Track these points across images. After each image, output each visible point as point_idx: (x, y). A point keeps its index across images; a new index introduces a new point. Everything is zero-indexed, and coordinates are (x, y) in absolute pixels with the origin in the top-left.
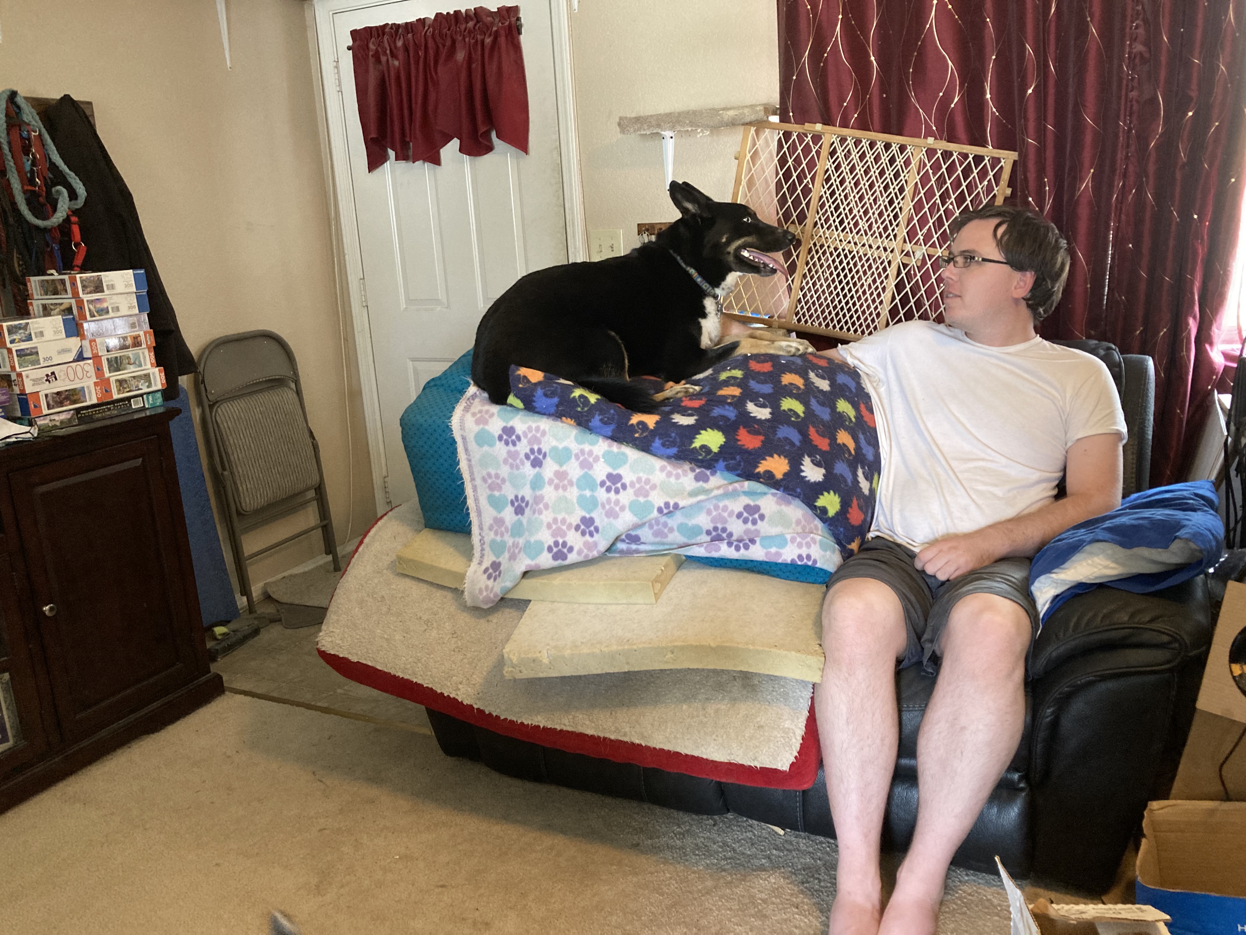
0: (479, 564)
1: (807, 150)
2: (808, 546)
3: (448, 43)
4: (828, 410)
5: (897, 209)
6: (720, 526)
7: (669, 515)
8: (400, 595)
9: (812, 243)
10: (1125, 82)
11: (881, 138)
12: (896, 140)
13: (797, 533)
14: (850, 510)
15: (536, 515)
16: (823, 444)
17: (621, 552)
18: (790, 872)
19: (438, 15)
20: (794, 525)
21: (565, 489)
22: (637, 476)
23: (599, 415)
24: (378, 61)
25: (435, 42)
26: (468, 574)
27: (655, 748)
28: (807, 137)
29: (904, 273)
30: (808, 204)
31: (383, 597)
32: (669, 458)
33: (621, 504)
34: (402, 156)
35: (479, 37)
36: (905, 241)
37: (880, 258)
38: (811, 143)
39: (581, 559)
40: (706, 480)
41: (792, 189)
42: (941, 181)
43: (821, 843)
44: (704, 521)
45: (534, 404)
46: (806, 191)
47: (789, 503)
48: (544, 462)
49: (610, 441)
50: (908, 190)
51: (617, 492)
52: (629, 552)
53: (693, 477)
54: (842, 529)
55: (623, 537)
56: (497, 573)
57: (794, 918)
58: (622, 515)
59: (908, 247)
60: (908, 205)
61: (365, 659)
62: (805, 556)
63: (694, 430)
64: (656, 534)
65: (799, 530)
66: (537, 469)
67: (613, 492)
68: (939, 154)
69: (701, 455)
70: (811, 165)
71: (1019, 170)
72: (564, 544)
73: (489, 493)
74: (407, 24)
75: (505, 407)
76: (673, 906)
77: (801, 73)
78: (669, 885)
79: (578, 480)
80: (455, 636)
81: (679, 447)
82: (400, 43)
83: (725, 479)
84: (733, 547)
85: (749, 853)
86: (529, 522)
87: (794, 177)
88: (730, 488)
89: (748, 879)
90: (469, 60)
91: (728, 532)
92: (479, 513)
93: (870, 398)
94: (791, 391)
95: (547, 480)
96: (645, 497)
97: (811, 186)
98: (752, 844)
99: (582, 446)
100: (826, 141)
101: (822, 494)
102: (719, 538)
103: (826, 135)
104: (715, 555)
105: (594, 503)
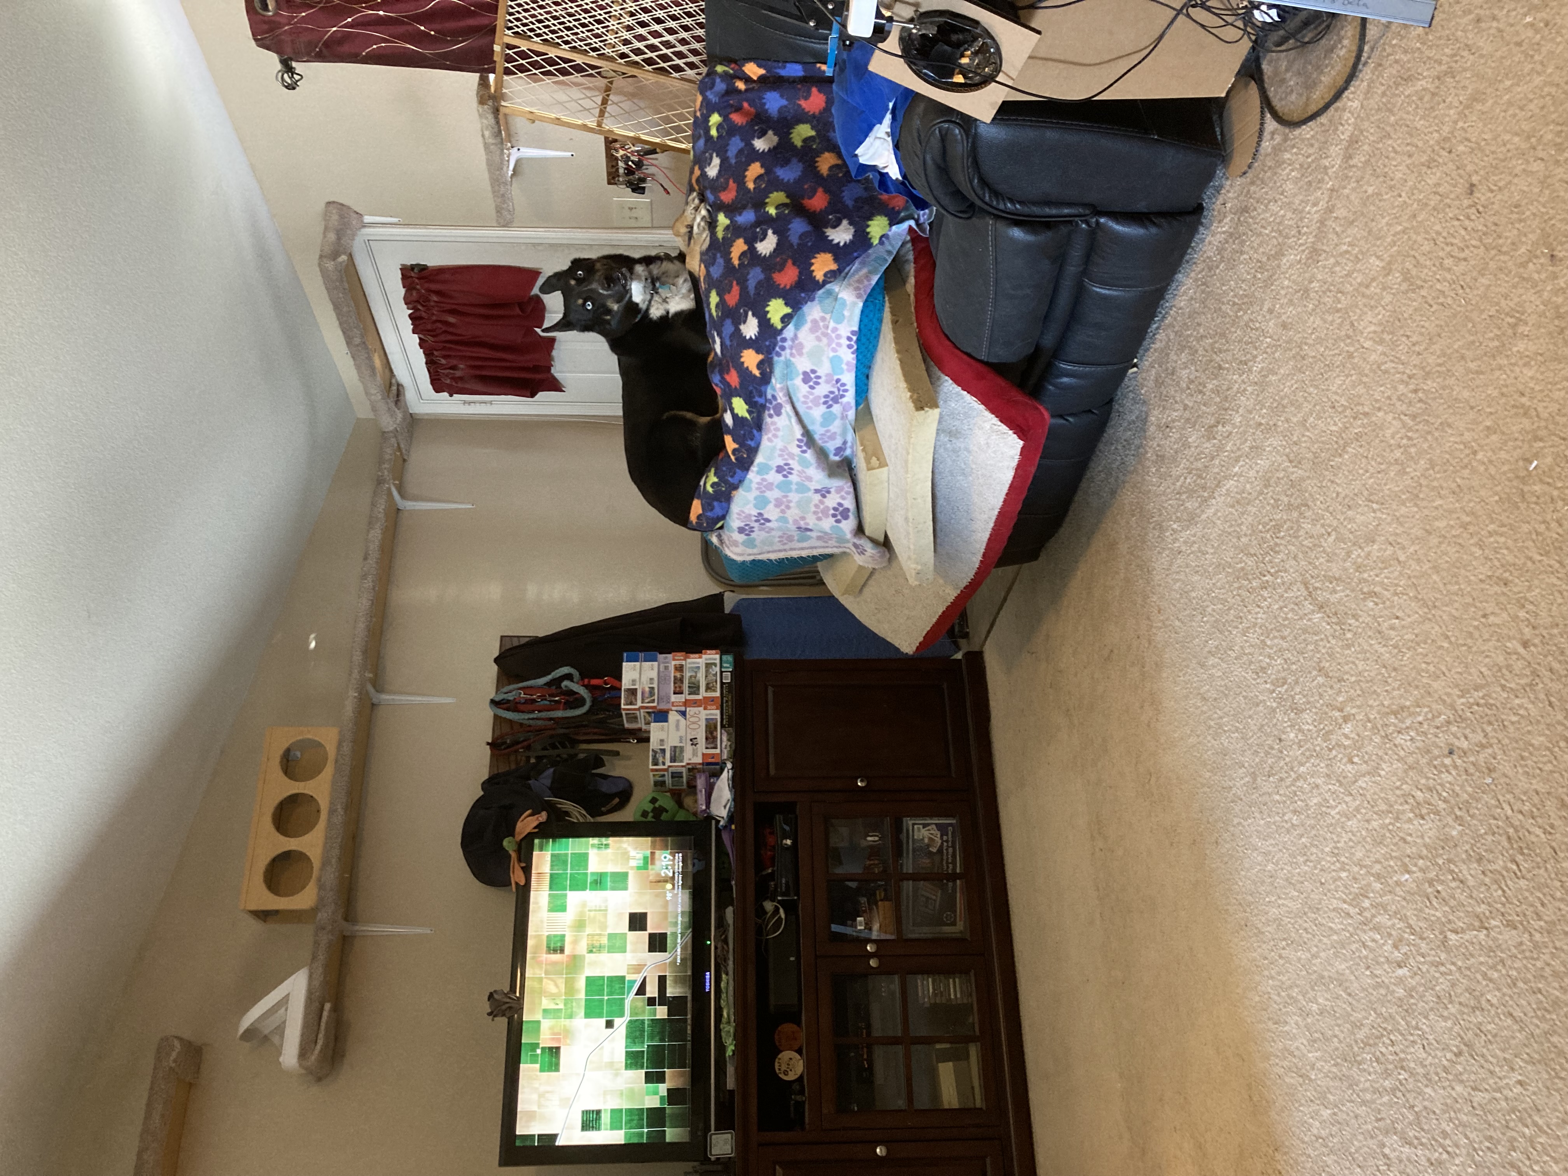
0: (854, 554)
15: (809, 523)
19: (415, 331)
21: (790, 502)
31: (876, 608)
44: (817, 411)
45: (720, 515)
48: (765, 514)
49: (749, 472)
51: (791, 469)
56: (860, 548)
67: (792, 473)
69: (754, 414)
79: (782, 492)
81: (750, 427)
85: (1138, 412)
90: (455, 313)
95: (781, 514)
102: (837, 401)
105: (802, 485)
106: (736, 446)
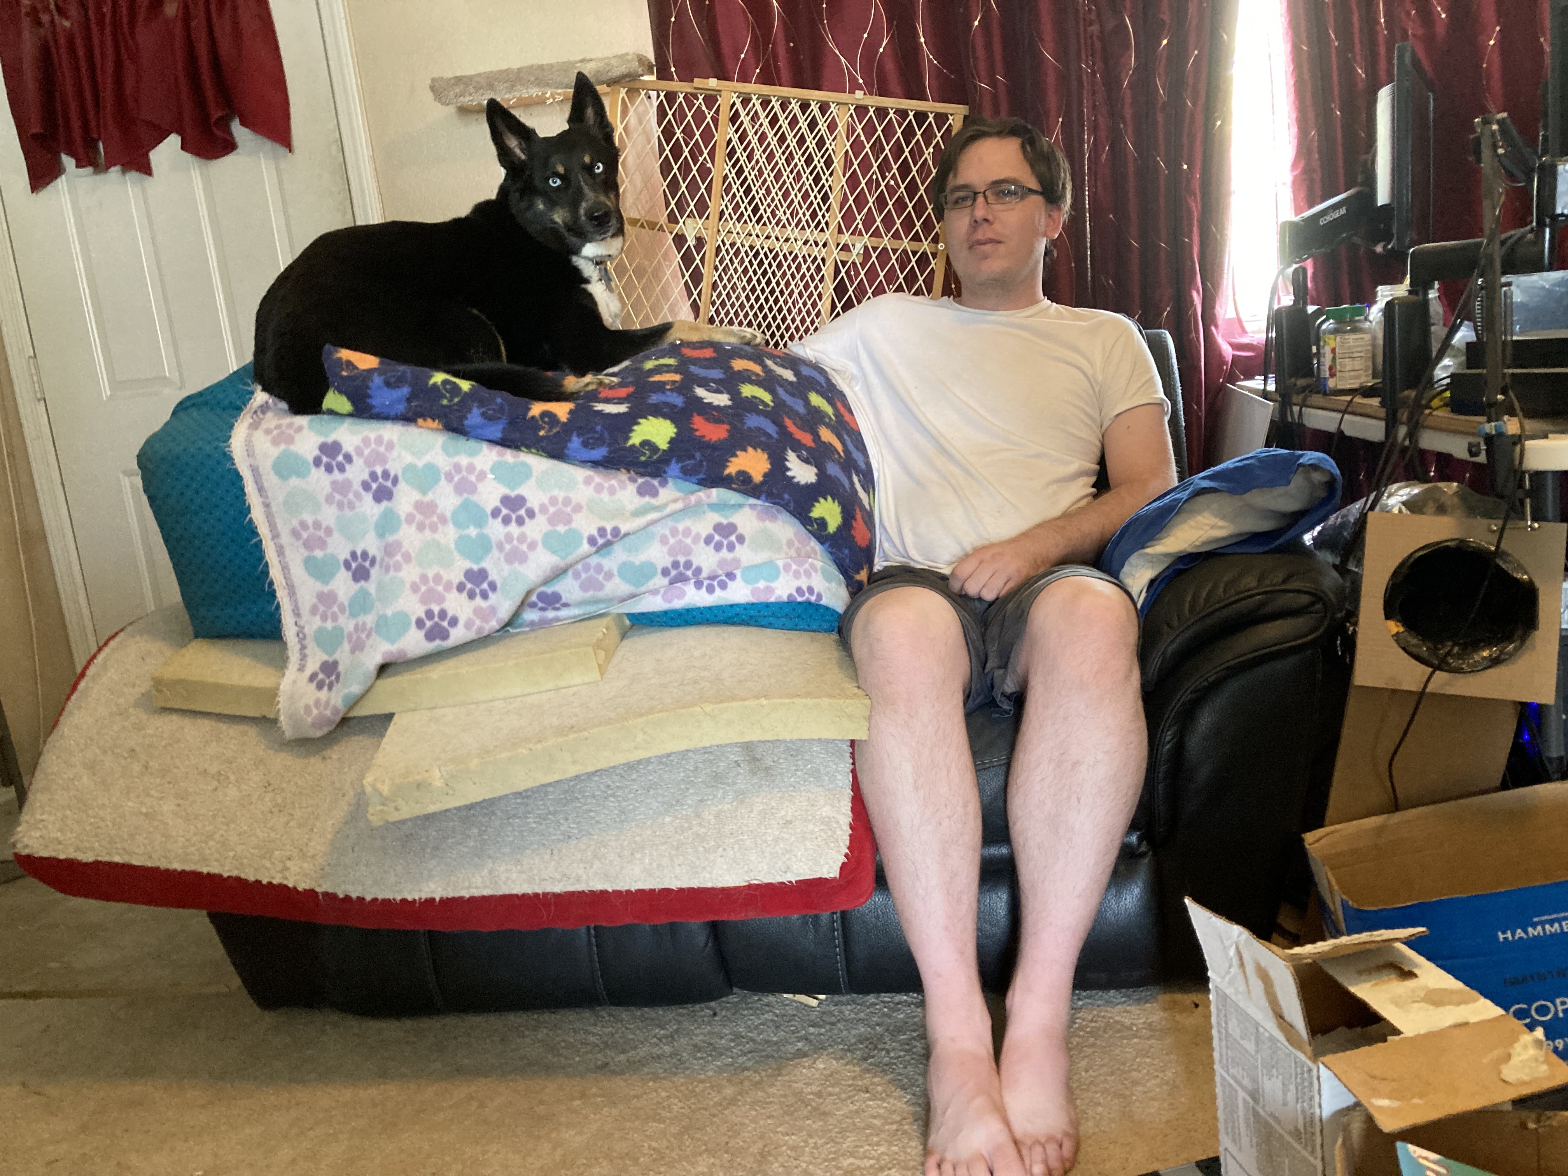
0: (299, 670)
1: (699, 117)
2: (808, 574)
4: (801, 402)
5: (827, 188)
6: (681, 560)
7: (604, 551)
8: (163, 743)
9: (720, 240)
10: (1081, 15)
11: (795, 95)
12: (815, 96)
13: (791, 558)
14: (854, 524)
15: (392, 573)
16: (806, 439)
17: (532, 624)
18: (842, 1049)
20: (785, 547)
21: (434, 529)
22: (549, 496)
23: (478, 407)
26: (281, 687)
27: (628, 892)
28: (697, 99)
29: (843, 271)
30: (708, 189)
31: (133, 750)
32: (596, 464)
33: (529, 540)
34: (89, 160)
36: (840, 231)
37: (810, 256)
38: (704, 108)
39: (471, 635)
42: (877, 148)
43: (874, 1004)
44: (655, 554)
45: (369, 401)
46: (704, 172)
47: (774, 518)
48: (395, 490)
49: (498, 448)
50: (837, 164)
51: (520, 522)
52: (543, 624)
53: (635, 490)
54: (847, 551)
55: (534, 598)
56: (333, 678)
57: (868, 1106)
58: (532, 556)
59: (845, 237)
60: (837, 183)
61: (109, 854)
62: (805, 589)
63: (627, 422)
64: (586, 586)
65: (793, 553)
66: (385, 504)
67: (513, 524)
68: (871, 113)
69: (645, 454)
70: (707, 136)
72: (443, 614)
73: (306, 553)
75: (319, 416)
76: (686, 1129)
77: (680, 14)
78: (669, 1106)
79: (455, 514)
80: (270, 789)
81: (609, 445)
83: (679, 490)
84: (704, 589)
85: (775, 1039)
86: (380, 587)
87: (686, 153)
88: (693, 498)
89: (784, 1072)
91: (694, 567)
93: (844, 396)
94: (749, 377)
95: (403, 517)
96: (565, 524)
97: (709, 165)
98: (777, 1027)
99: (456, 459)
100: (723, 103)
101: (818, 501)
102: (681, 578)
103: (723, 93)
104: (678, 604)
105: (484, 545)
106: (563, 418)
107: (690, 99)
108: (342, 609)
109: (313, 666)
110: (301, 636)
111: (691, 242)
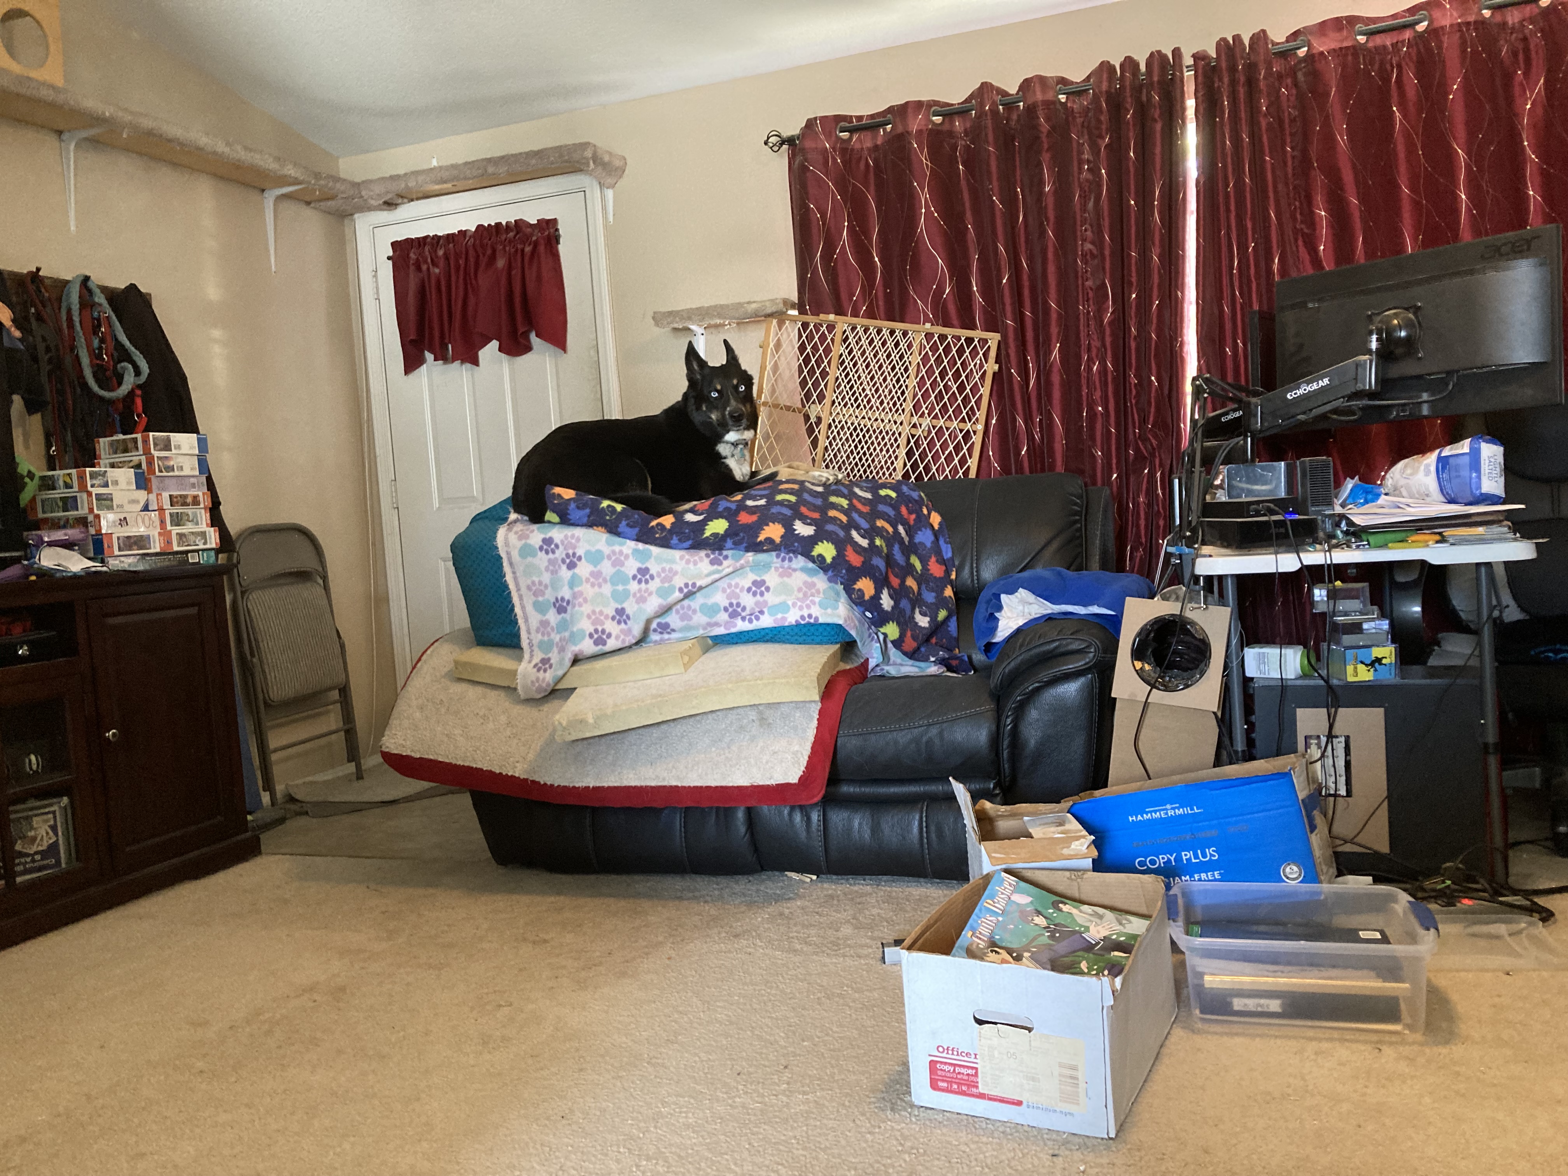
0: (529, 662)
1: (823, 338)
3: (489, 252)
5: (904, 386)
6: (735, 602)
7: (691, 597)
8: (458, 697)
9: (832, 419)
10: (1080, 274)
11: (886, 325)
12: (899, 326)
15: (577, 609)
17: (653, 641)
19: (480, 227)
21: (600, 585)
22: (662, 567)
23: (625, 521)
24: (419, 269)
25: (476, 252)
26: (519, 670)
28: (822, 326)
29: (912, 442)
30: (826, 386)
31: (442, 700)
32: (687, 548)
33: (650, 592)
34: (441, 356)
35: (520, 246)
36: (912, 414)
37: (891, 430)
38: (826, 332)
39: (619, 645)
40: (720, 564)
41: (812, 372)
42: (939, 361)
44: (720, 599)
45: (568, 516)
46: (824, 374)
48: (579, 564)
49: (635, 542)
50: (912, 370)
51: (647, 582)
52: (660, 642)
55: (654, 626)
56: (547, 667)
58: (650, 600)
59: (915, 419)
60: (913, 382)
63: (704, 523)
64: (682, 619)
66: (573, 570)
67: (643, 583)
68: (936, 338)
69: (711, 540)
70: (828, 351)
71: (1002, 346)
72: (603, 632)
73: (534, 599)
74: (448, 235)
77: (815, 272)
79: (612, 577)
80: (510, 725)
81: (693, 538)
82: (441, 253)
83: (734, 557)
86: (571, 616)
87: (813, 362)
90: (510, 267)
91: (742, 607)
92: (526, 620)
94: (786, 491)
95: (584, 579)
96: (668, 582)
97: (828, 369)
99: (613, 548)
100: (838, 330)
101: (817, 545)
102: (735, 614)
103: (839, 323)
104: (732, 630)
105: (626, 594)
106: (668, 526)
107: (817, 327)
108: (553, 629)
109: (536, 660)
110: (531, 645)
111: (813, 420)
